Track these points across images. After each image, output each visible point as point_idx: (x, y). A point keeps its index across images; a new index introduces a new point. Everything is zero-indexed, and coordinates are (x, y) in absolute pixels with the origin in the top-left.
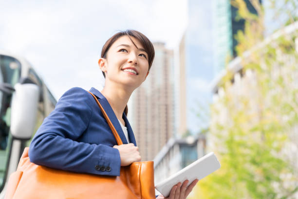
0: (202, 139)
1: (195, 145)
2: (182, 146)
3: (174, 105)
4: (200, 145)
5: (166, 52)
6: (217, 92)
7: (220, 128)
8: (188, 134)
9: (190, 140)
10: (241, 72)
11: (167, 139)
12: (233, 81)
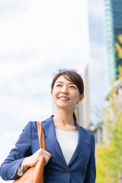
1: (95, 131)
6: (108, 99)
7: (110, 122)
8: (91, 124)
9: (92, 128)
12: (117, 93)
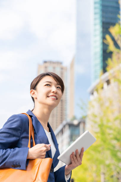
0: (83, 122)
1: (78, 126)
2: (71, 125)
3: (66, 101)
4: (81, 126)
5: (62, 68)
6: (93, 94)
7: (95, 116)
8: (74, 118)
9: (76, 122)
10: (108, 82)
11: (62, 121)
12: (103, 88)
